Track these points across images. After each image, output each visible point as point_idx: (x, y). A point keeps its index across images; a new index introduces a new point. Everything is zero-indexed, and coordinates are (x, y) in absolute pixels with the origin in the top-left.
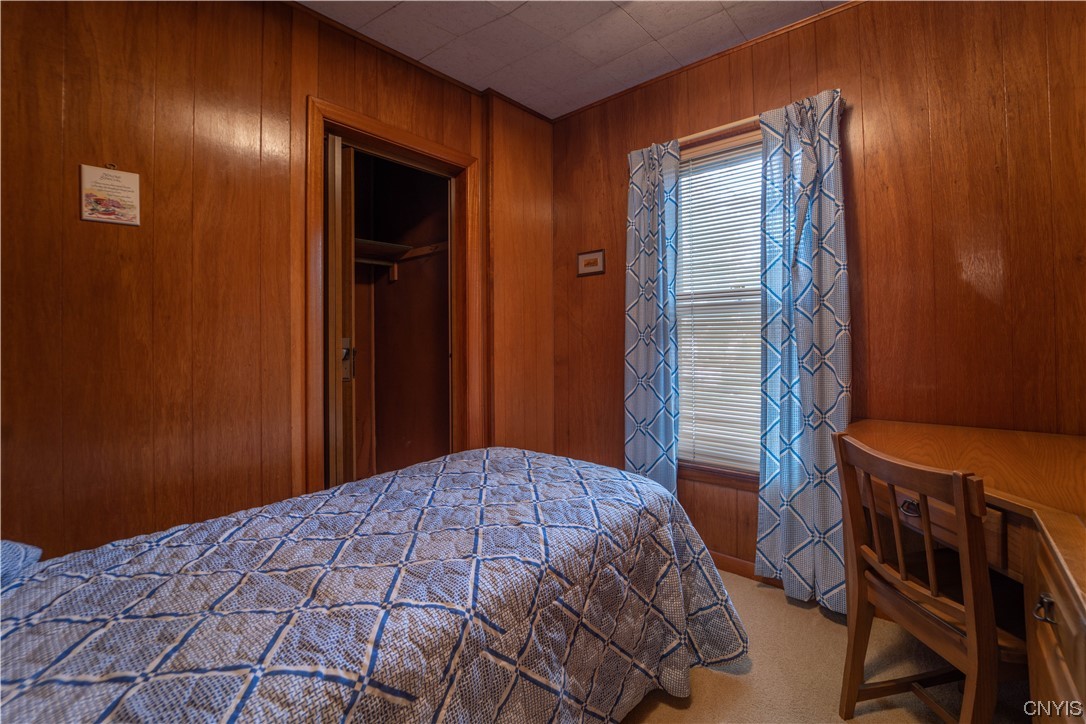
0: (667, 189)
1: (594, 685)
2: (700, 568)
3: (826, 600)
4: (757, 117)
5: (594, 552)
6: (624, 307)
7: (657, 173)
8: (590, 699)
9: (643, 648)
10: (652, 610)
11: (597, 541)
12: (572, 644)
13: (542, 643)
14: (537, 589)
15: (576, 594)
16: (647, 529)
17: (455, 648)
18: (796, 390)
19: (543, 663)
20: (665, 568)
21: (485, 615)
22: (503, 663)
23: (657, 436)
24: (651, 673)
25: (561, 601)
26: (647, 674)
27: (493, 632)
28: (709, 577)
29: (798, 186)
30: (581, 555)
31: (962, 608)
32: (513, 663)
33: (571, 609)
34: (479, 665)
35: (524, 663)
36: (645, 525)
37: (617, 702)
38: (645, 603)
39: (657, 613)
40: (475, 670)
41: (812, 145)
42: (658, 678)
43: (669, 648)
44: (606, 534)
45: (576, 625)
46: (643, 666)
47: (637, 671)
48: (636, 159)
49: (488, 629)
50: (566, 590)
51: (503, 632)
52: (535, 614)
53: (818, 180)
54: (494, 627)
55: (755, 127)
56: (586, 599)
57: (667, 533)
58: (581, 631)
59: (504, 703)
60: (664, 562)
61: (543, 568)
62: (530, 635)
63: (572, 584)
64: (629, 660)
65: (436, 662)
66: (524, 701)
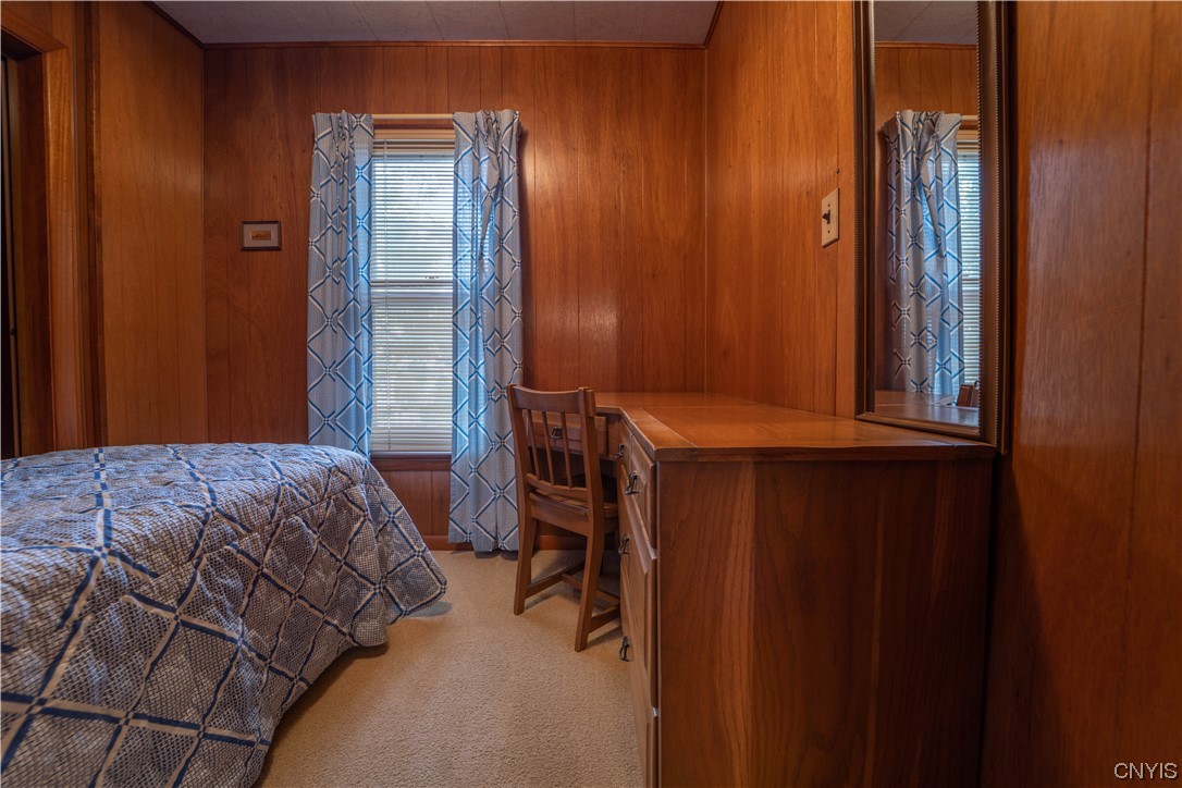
0: (360, 165)
1: (281, 640)
2: (397, 526)
3: (505, 545)
4: (450, 116)
5: (276, 501)
6: (307, 288)
7: (348, 145)
8: (275, 654)
9: (334, 606)
10: (344, 567)
11: (279, 490)
12: (250, 595)
13: (212, 589)
14: (201, 533)
15: (253, 541)
16: (338, 486)
17: (80, 590)
18: (482, 371)
19: (214, 610)
20: (358, 525)
21: (127, 554)
22: (156, 610)
23: (349, 429)
24: (345, 630)
25: (235, 546)
26: (340, 631)
27: (139, 574)
28: (405, 533)
29: (484, 188)
30: (260, 502)
31: (584, 489)
32: (172, 610)
33: (248, 556)
34: (120, 611)
35: (188, 611)
36: (336, 482)
37: (307, 659)
38: (337, 560)
39: (349, 570)
40: (112, 615)
41: (496, 154)
42: (352, 636)
43: (363, 602)
44: (290, 485)
45: (255, 575)
46: (335, 622)
47: (329, 628)
48: (322, 123)
49: (132, 570)
50: (241, 537)
51: (155, 575)
52: (200, 558)
53: (500, 186)
54: (141, 569)
55: (447, 126)
56: (267, 548)
57: (359, 491)
58: (262, 582)
59: (160, 657)
60: (357, 519)
61: (208, 510)
62: (193, 579)
63: (249, 531)
64: (321, 616)
65: (47, 605)
66: (189, 654)
